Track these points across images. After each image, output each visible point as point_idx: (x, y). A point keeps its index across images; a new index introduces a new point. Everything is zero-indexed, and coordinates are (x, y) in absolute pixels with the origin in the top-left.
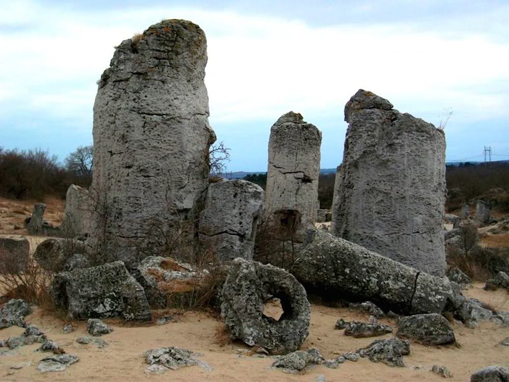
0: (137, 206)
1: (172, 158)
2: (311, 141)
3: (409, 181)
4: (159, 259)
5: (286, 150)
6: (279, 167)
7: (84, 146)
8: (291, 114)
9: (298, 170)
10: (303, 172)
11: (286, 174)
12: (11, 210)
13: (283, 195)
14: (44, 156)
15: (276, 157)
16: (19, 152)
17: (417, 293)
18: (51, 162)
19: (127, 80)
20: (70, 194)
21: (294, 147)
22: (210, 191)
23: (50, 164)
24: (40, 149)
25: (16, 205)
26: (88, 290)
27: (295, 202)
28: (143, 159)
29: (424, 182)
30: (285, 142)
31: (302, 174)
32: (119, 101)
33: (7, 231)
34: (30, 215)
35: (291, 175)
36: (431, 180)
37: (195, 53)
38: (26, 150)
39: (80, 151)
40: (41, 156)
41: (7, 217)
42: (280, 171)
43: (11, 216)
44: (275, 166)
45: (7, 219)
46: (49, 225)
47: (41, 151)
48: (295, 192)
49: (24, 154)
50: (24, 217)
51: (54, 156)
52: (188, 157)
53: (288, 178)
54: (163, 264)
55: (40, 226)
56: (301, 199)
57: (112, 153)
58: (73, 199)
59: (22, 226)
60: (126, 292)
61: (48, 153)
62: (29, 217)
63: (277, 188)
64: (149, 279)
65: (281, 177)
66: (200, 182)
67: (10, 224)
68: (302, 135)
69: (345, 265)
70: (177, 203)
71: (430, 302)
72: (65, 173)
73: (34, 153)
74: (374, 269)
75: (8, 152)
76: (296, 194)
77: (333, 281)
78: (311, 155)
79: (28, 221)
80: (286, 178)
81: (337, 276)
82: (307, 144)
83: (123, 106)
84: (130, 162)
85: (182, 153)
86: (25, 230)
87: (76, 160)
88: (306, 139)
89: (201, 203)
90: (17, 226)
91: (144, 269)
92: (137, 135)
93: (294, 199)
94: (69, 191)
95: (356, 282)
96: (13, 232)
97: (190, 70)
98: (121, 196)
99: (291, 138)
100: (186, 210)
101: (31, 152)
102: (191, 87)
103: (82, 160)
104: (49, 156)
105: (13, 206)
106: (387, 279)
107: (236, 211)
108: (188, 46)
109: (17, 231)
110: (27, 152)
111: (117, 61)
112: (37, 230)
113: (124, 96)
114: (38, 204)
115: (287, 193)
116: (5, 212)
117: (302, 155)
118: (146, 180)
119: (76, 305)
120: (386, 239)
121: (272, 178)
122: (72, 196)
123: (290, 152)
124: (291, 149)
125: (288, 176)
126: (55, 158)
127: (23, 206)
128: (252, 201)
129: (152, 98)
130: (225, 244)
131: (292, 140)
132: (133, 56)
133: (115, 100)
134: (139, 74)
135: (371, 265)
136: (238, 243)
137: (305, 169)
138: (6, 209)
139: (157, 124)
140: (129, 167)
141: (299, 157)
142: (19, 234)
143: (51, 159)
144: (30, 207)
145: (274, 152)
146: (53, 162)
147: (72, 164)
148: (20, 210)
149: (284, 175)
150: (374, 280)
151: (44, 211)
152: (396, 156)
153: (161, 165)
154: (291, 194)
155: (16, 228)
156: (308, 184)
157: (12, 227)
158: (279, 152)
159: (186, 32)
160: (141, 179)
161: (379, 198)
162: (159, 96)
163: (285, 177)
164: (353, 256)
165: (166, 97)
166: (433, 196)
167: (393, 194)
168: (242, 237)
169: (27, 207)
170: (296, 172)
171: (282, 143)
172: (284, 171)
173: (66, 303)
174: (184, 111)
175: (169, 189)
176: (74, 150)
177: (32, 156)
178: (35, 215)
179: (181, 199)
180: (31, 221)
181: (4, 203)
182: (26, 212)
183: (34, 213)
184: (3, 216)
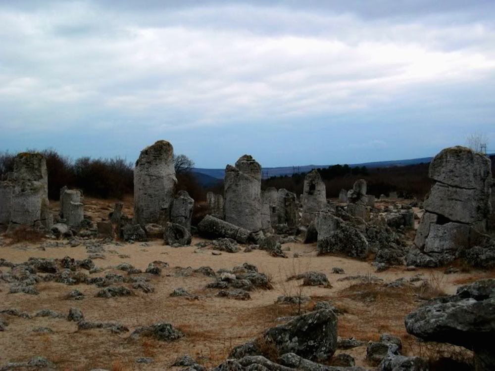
0: (148, 207)
1: (160, 191)
3: (243, 197)
4: (152, 224)
8: (245, 156)
12: (99, 207)
14: (123, 163)
16: (103, 160)
17: (238, 235)
18: (128, 167)
19: (144, 164)
22: (174, 202)
24: (119, 157)
25: (102, 203)
26: (129, 232)
28: (150, 191)
29: (248, 197)
32: (142, 172)
34: (112, 210)
36: (252, 197)
37: (168, 154)
38: (108, 159)
40: (121, 163)
41: (96, 212)
43: (99, 212)
45: (96, 213)
47: (121, 159)
49: (107, 162)
50: (108, 212)
51: (130, 163)
52: (166, 190)
54: (153, 226)
55: (119, 218)
57: (140, 189)
59: (107, 219)
60: (140, 233)
61: (125, 160)
62: (112, 212)
64: (148, 230)
66: (171, 199)
67: (99, 217)
68: (249, 167)
69: (214, 226)
70: (162, 206)
71: (242, 238)
73: (115, 161)
74: (223, 227)
77: (210, 231)
79: (111, 215)
81: (211, 230)
83: (143, 173)
84: (146, 192)
85: (164, 189)
86: (109, 221)
89: (171, 206)
90: (104, 218)
91: (147, 227)
92: (148, 183)
95: (218, 231)
97: (166, 160)
98: (143, 204)
100: (166, 209)
101: (112, 160)
102: (167, 166)
105: (100, 204)
106: (228, 230)
107: (183, 209)
108: (165, 151)
109: (104, 222)
110: (109, 160)
111: (141, 157)
112: (117, 221)
113: (143, 170)
114: (117, 203)
116: (95, 209)
118: (151, 199)
119: (126, 237)
120: (236, 218)
127: (107, 204)
128: (189, 205)
129: (153, 170)
130: (179, 220)
132: (146, 156)
133: (140, 171)
134: (148, 162)
135: (223, 226)
136: (184, 220)
138: (95, 206)
139: (154, 179)
140: (146, 194)
143: (128, 165)
144: (113, 205)
146: (130, 168)
148: (105, 207)
150: (223, 231)
151: (122, 207)
152: (238, 188)
153: (156, 193)
159: (164, 147)
160: (150, 198)
161: (234, 203)
162: (155, 169)
164: (217, 223)
165: (158, 170)
166: (253, 202)
167: (238, 202)
168: (186, 218)
169: (111, 205)
173: (123, 237)
174: (164, 174)
175: (159, 201)
177: (113, 163)
178: (115, 211)
179: (163, 205)
180: (113, 215)
181: (93, 202)
182: (109, 208)
183: (115, 209)
184: (93, 211)
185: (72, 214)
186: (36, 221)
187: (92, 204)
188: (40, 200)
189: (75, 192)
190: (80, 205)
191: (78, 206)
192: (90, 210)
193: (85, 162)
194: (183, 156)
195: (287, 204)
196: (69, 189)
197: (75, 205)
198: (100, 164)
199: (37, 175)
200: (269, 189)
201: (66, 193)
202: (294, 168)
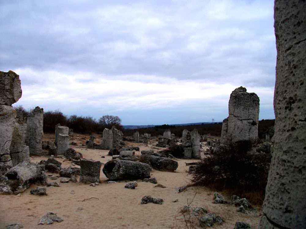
2: (256, 102)
5: (242, 107)
6: (237, 117)
7: (105, 115)
8: (241, 88)
9: (249, 118)
10: (252, 119)
11: (243, 121)
12: (80, 138)
13: (241, 132)
15: (236, 111)
16: (83, 117)
20: (105, 132)
21: (247, 105)
23: (93, 121)
25: (82, 136)
27: (249, 137)
30: (241, 103)
31: (252, 120)
33: (80, 146)
34: (88, 140)
35: (246, 121)
39: (103, 117)
40: (90, 118)
42: (239, 119)
43: (81, 140)
44: (235, 116)
45: (79, 141)
46: (96, 144)
48: (248, 131)
50: (85, 141)
53: (244, 123)
55: (92, 145)
56: (252, 135)
58: (106, 134)
59: (85, 144)
61: (92, 117)
63: (237, 128)
65: (239, 123)
67: (81, 143)
68: (252, 98)
72: (99, 125)
73: (88, 118)
75: (79, 117)
76: (249, 132)
78: (256, 110)
79: (87, 142)
80: (242, 123)
82: (254, 104)
86: (86, 146)
87: (102, 120)
88: (254, 101)
93: (248, 134)
94: (104, 131)
96: (82, 147)
99: (245, 100)
101: (87, 117)
103: (104, 120)
104: (93, 119)
109: (83, 147)
110: (85, 117)
114: (91, 136)
115: (244, 131)
116: (78, 139)
117: (252, 110)
121: (233, 123)
122: (106, 133)
123: (244, 108)
124: (245, 106)
125: (244, 121)
126: (95, 119)
131: (246, 102)
137: (254, 117)
141: (250, 111)
142: (84, 148)
143: (94, 120)
144: (88, 137)
145: (234, 108)
147: (101, 121)
148: (84, 138)
149: (241, 121)
151: (94, 138)
154: (246, 131)
155: (83, 145)
156: (255, 126)
157: (81, 145)
158: (237, 109)
163: (242, 121)
169: (86, 137)
170: (249, 120)
171: (239, 103)
172: (241, 119)
176: (102, 117)
178: (90, 140)
180: (89, 143)
181: (78, 135)
182: (86, 139)
183: (90, 139)
184: (78, 140)
185: (60, 144)
186: (4, 154)
187: (77, 136)
188: (11, 129)
189: (65, 128)
190: (67, 136)
191: (64, 137)
192: (76, 139)
193: (74, 117)
194: (117, 117)
195: (188, 138)
196: (62, 125)
197: (62, 136)
198: (81, 118)
199: (8, 98)
200: (167, 131)
201: (59, 128)
202: (148, 126)
